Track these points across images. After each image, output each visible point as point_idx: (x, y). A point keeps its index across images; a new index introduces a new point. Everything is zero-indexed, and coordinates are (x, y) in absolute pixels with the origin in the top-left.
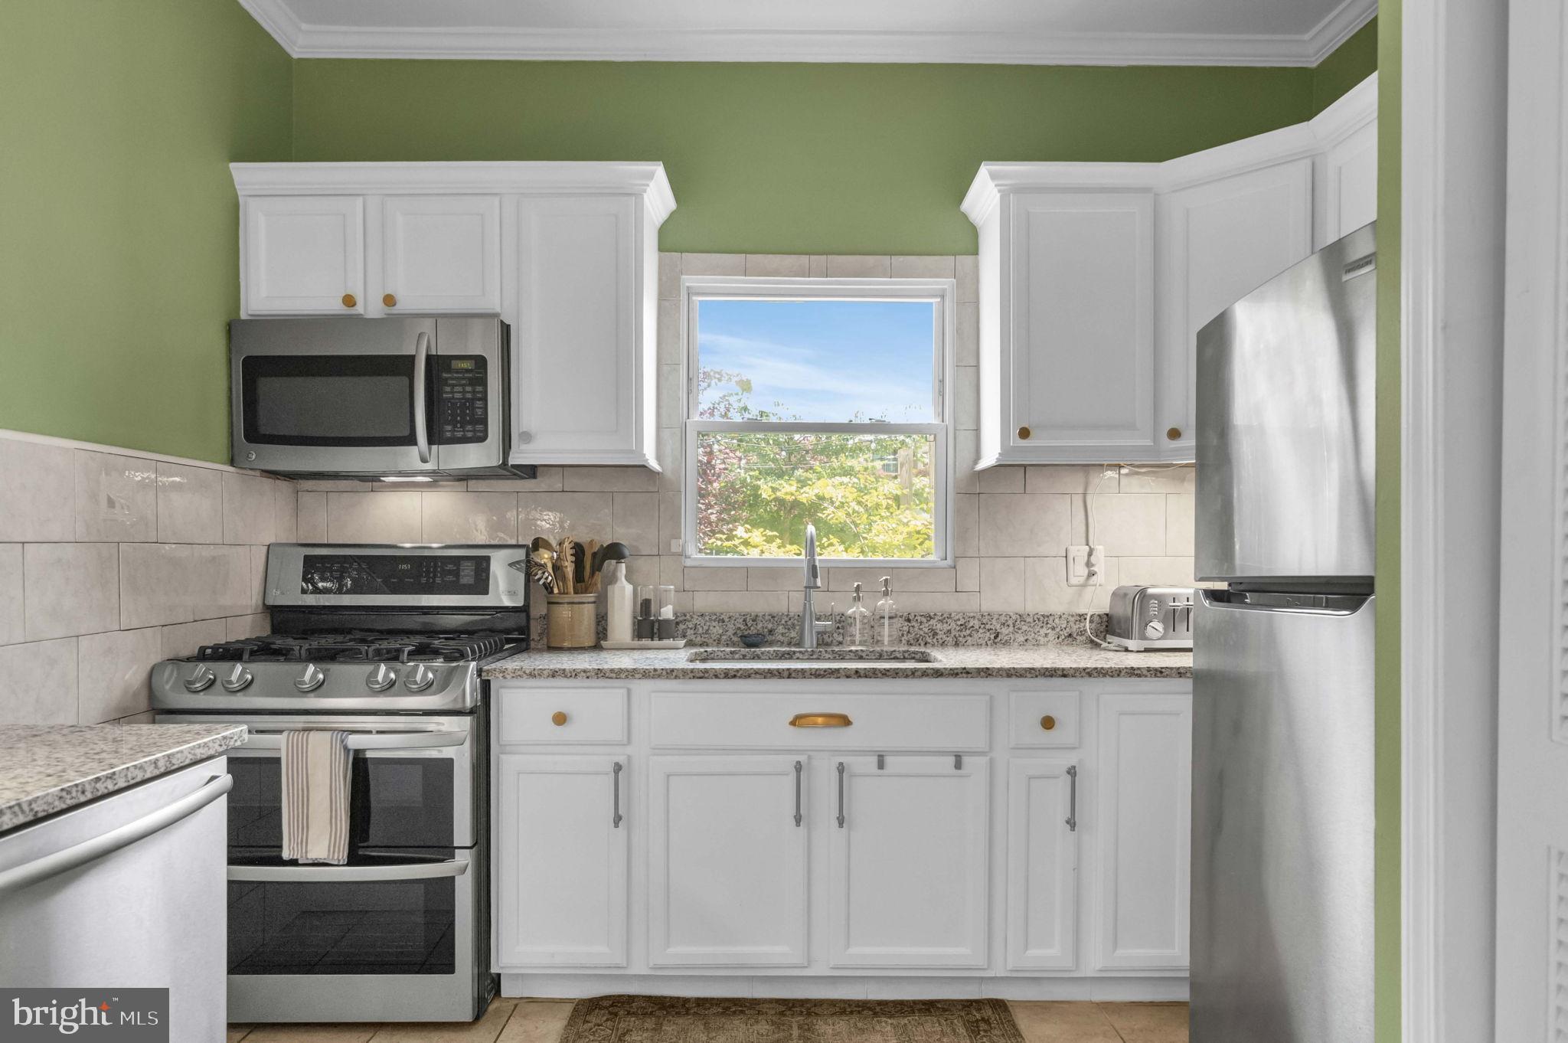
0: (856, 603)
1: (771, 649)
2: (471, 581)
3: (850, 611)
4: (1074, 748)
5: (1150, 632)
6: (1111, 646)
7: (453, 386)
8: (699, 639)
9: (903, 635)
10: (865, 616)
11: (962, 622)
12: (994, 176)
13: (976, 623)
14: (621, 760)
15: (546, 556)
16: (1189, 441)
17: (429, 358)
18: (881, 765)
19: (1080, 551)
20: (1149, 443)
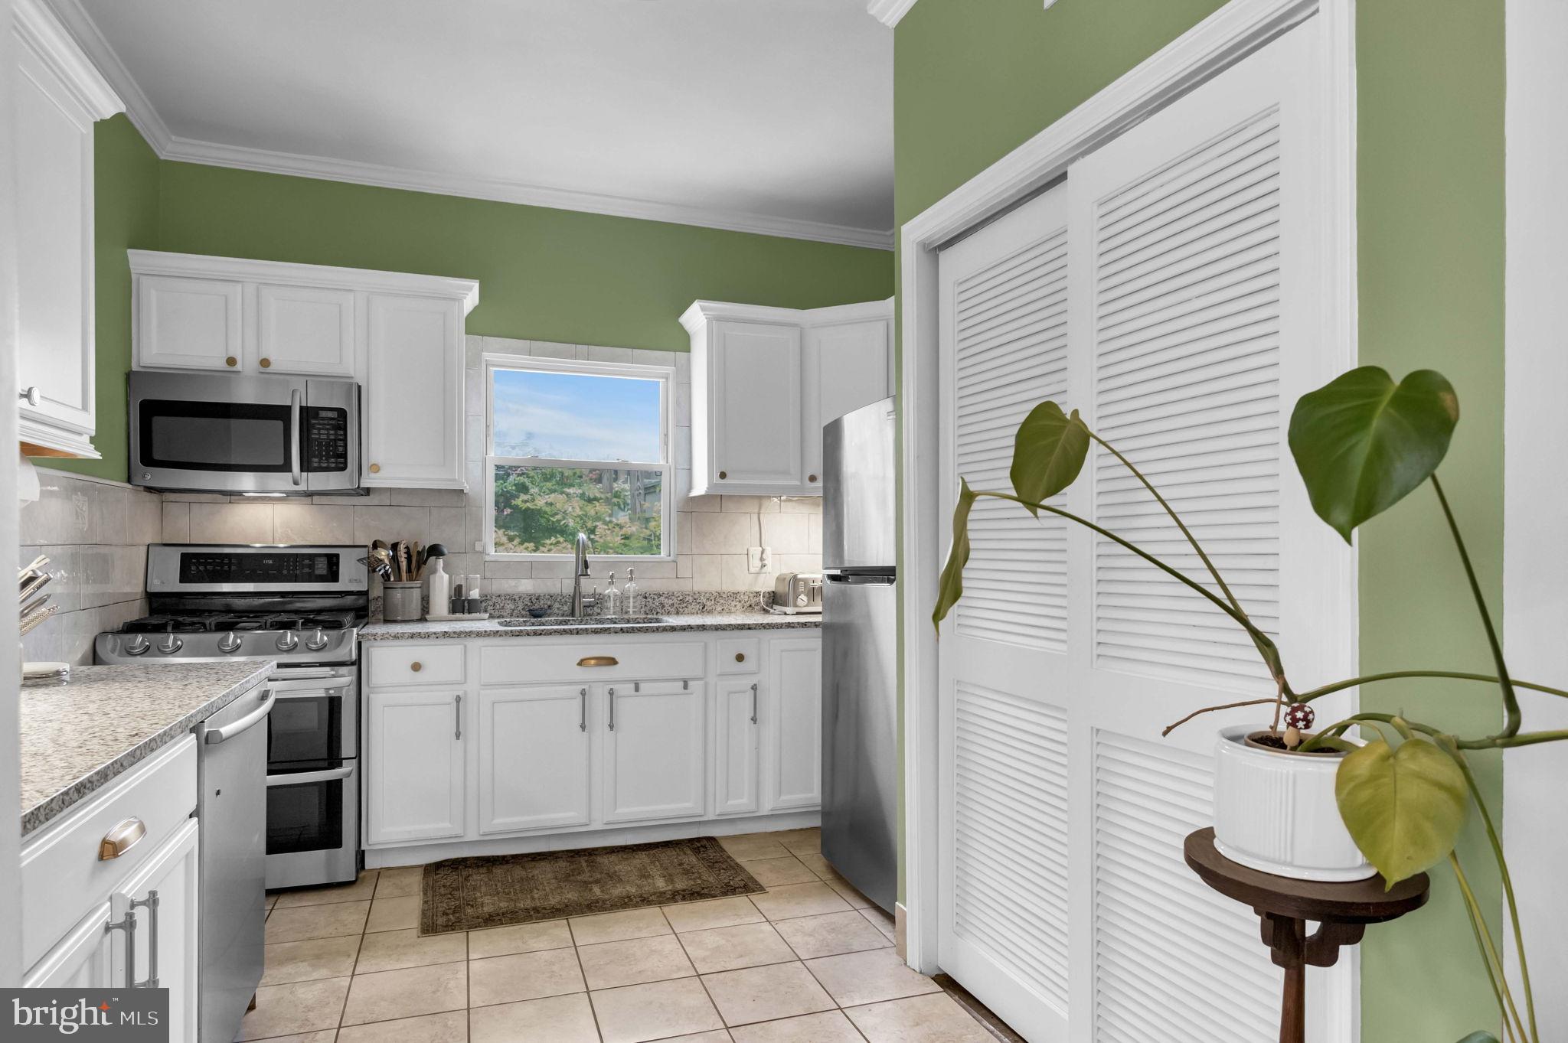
0: (612, 586)
1: (553, 619)
2: (324, 572)
3: (607, 592)
4: (755, 673)
5: (799, 602)
6: (776, 612)
7: (319, 429)
8: (497, 612)
9: (642, 607)
10: (616, 595)
11: (681, 598)
12: (703, 309)
13: (690, 599)
14: (460, 693)
15: (383, 553)
16: (819, 483)
17: (301, 408)
18: (637, 689)
19: (756, 551)
20: (799, 484)
